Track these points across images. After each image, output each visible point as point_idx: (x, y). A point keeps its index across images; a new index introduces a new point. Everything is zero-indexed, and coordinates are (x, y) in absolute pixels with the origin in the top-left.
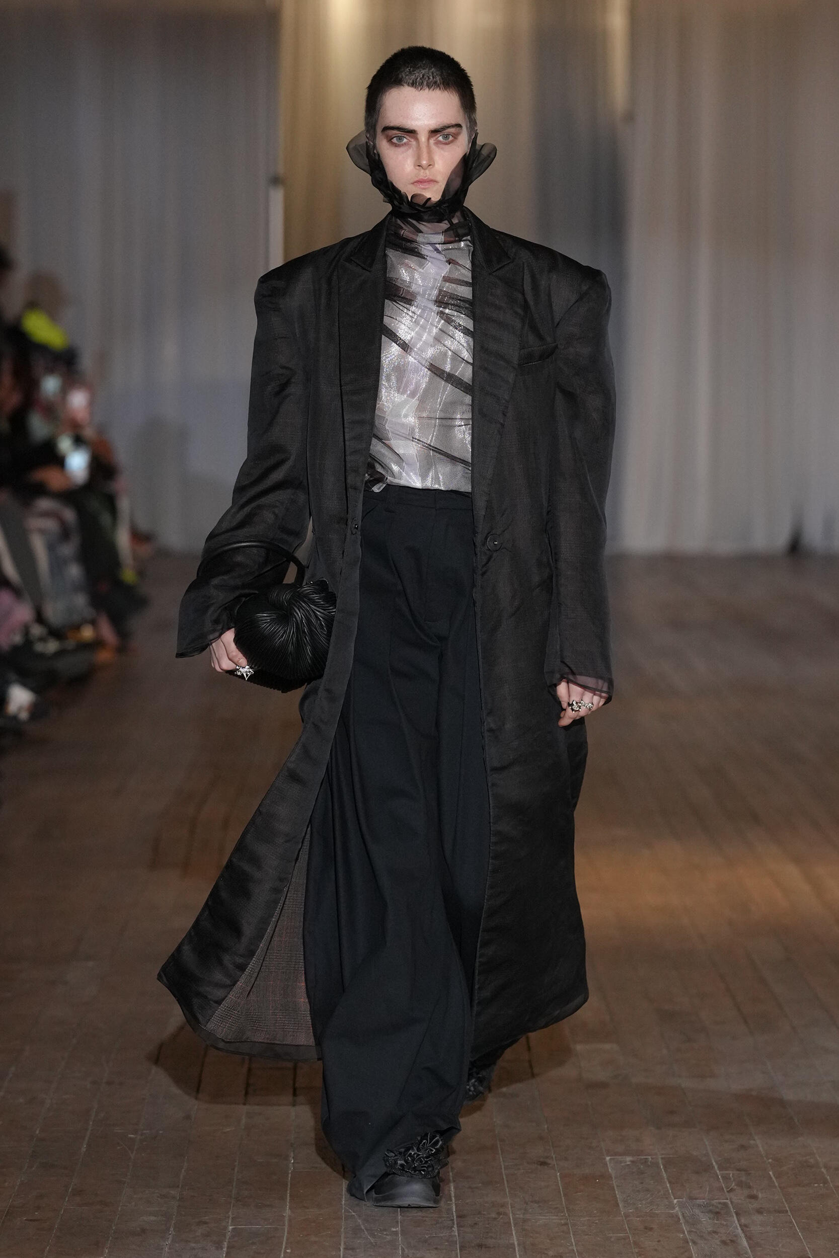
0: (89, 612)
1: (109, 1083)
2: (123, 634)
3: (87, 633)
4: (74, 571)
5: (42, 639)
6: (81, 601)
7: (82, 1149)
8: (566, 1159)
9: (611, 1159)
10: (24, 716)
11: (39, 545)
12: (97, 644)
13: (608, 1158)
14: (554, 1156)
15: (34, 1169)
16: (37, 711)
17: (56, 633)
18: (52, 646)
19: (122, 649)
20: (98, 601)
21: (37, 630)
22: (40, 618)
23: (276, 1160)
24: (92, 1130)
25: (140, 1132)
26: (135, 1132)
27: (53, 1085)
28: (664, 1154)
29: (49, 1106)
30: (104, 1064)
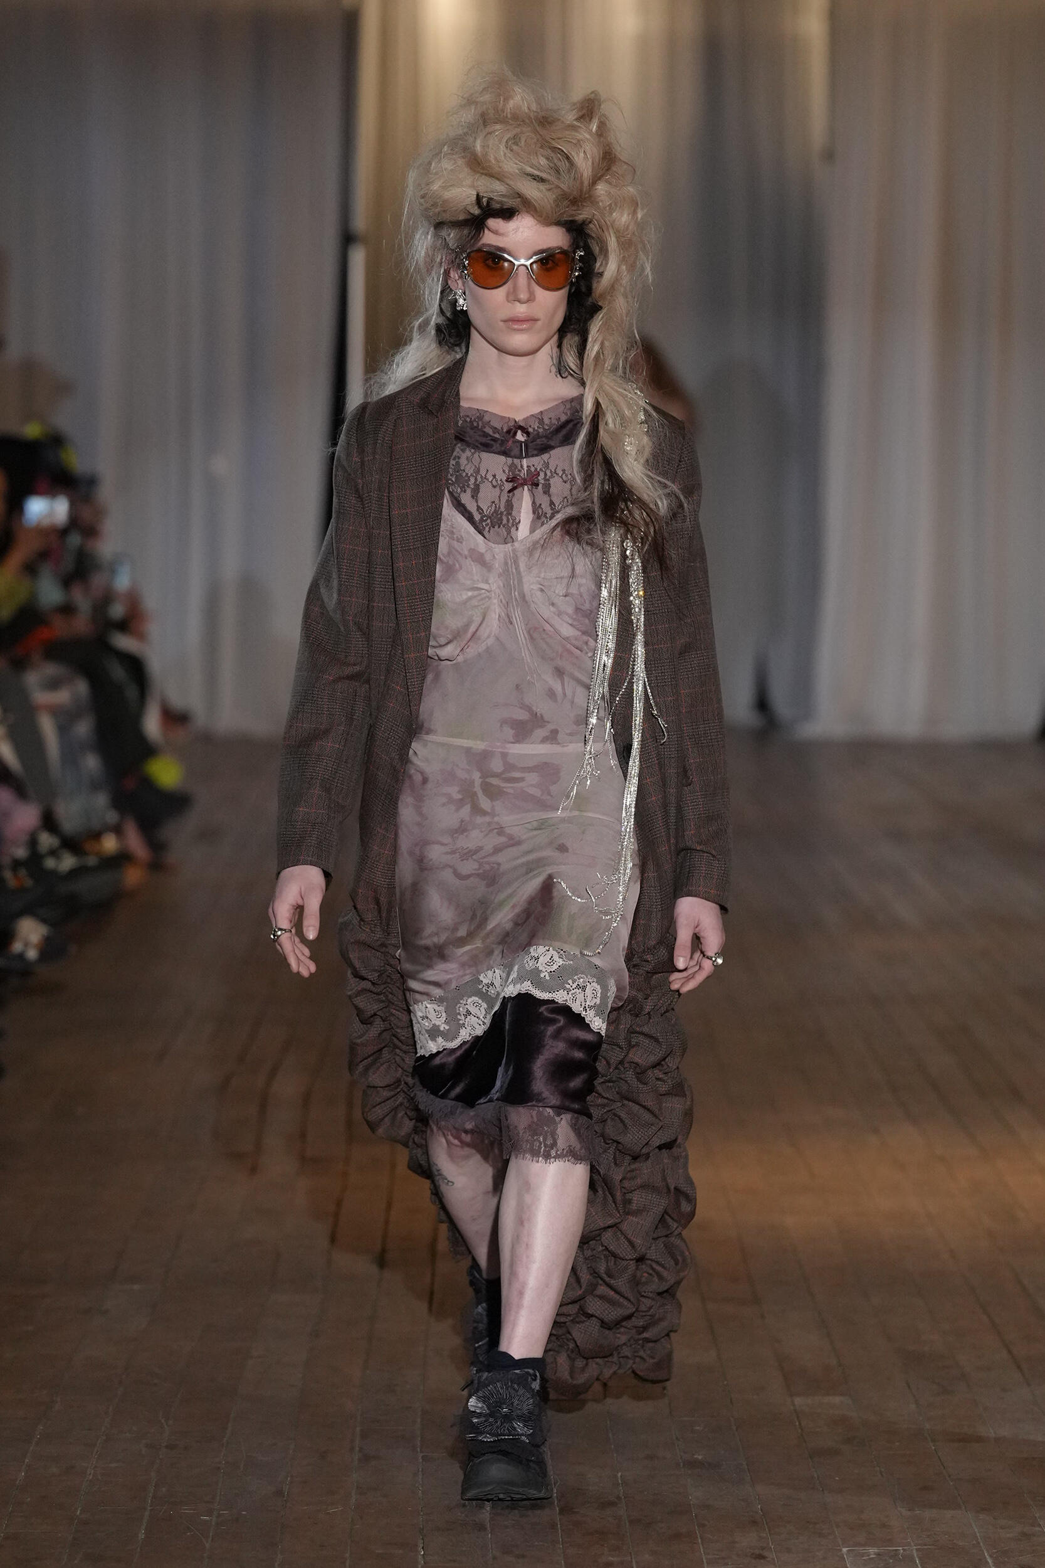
1: (170, 1447)
2: (157, 847)
3: (110, 844)
4: (92, 763)
5: (53, 853)
6: (101, 800)
7: (140, 1535)
8: (789, 1550)
9: (848, 1551)
10: (32, 954)
11: (47, 726)
12: (122, 859)
13: (845, 1550)
14: (772, 1547)
15: (76, 1562)
16: (50, 950)
17: (71, 844)
18: (68, 862)
20: (122, 801)
21: (47, 840)
22: (49, 822)
23: (401, 1551)
24: (151, 1510)
25: (215, 1513)
26: (210, 1513)
27: (96, 1450)
28: (919, 1545)
29: (93, 1478)
30: (163, 1421)
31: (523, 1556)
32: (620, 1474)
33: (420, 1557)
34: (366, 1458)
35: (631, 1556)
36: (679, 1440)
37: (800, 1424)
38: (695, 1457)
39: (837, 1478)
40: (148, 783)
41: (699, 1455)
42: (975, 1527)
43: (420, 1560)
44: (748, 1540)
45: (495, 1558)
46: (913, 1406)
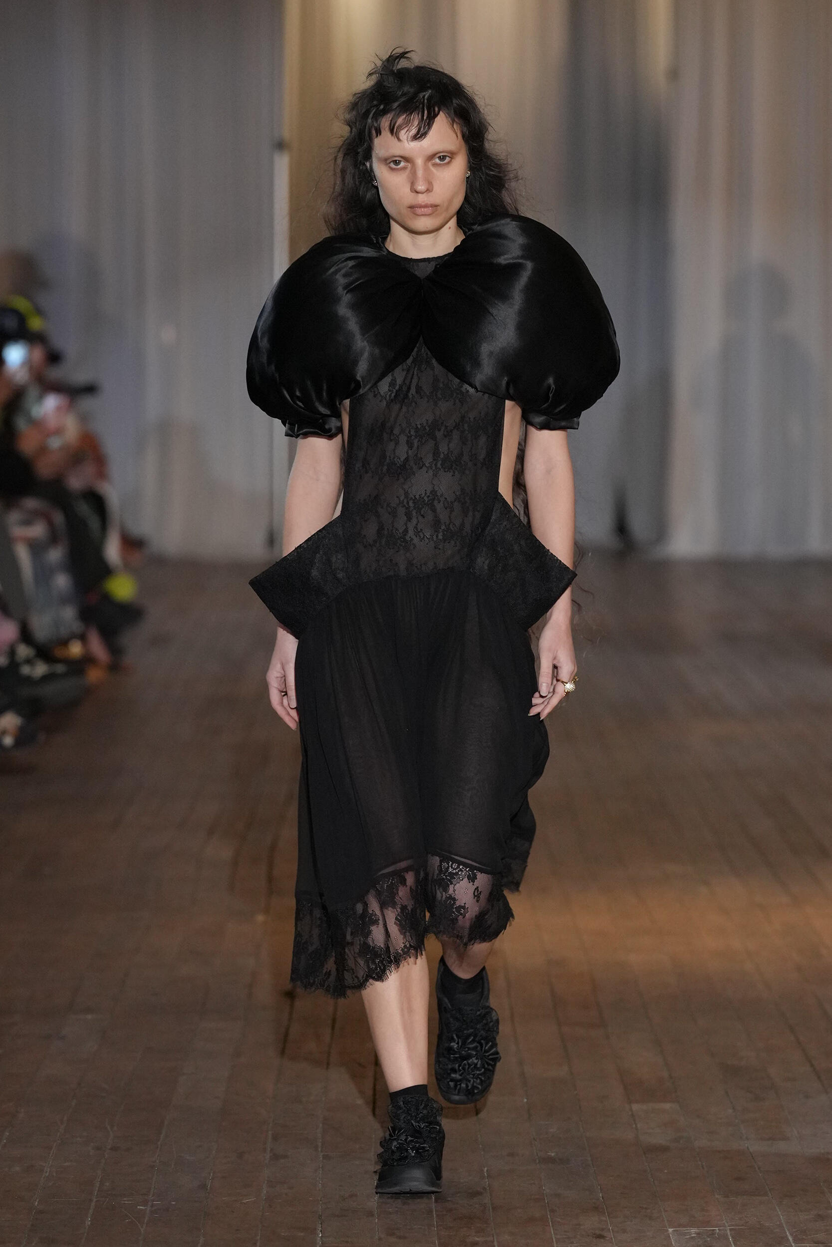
0: (77, 626)
1: (114, 1149)
2: (115, 651)
3: (76, 649)
4: (62, 581)
5: (29, 661)
6: (69, 613)
7: (86, 1222)
8: (624, 1231)
9: (673, 1231)
10: (8, 741)
11: (22, 553)
14: (611, 1228)
16: (24, 737)
17: (44, 653)
18: (40, 669)
19: (115, 667)
21: (23, 651)
23: (302, 1234)
24: (96, 1201)
25: (150, 1203)
26: (145, 1203)
27: (52, 1152)
28: (733, 1225)
29: (49, 1175)
30: (109, 1127)
31: (405, 1238)
32: (486, 1169)
33: (319, 1239)
34: (276, 1157)
35: (493, 1236)
36: (536, 1140)
37: (636, 1126)
38: (549, 1154)
39: (666, 1171)
40: (107, 598)
41: (552, 1152)
42: (778, 1210)
43: (318, 1241)
44: (590, 1222)
45: (380, 1239)
46: (730, 1111)
